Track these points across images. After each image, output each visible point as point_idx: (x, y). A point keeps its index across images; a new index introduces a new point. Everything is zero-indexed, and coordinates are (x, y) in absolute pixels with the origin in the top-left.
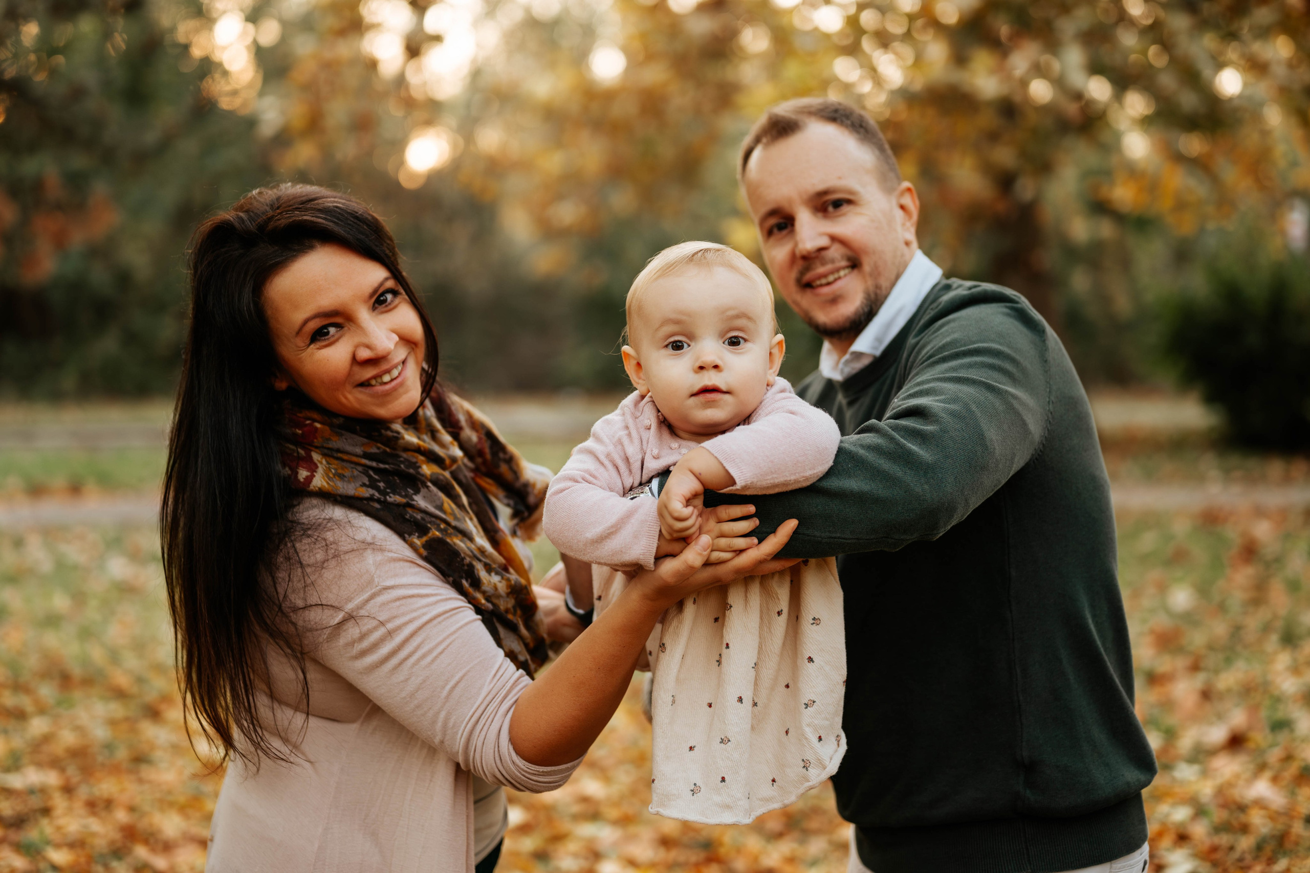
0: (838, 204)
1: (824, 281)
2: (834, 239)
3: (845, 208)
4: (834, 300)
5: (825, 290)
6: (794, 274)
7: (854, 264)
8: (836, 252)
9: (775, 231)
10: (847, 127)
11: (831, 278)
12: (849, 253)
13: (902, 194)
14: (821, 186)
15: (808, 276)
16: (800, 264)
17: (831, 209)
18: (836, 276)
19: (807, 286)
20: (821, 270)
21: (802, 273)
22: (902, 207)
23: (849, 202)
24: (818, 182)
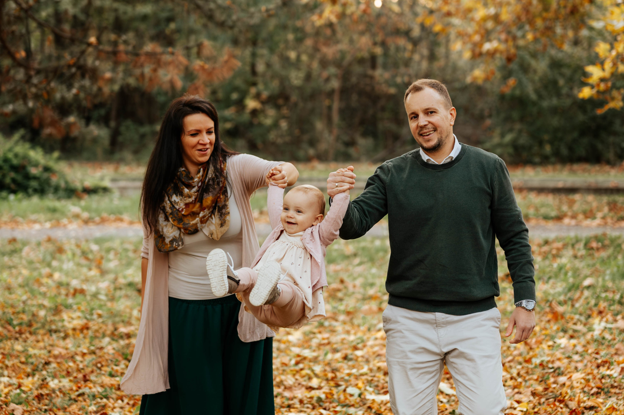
0: (432, 112)
1: (426, 134)
2: (429, 122)
3: (433, 114)
4: (429, 141)
5: (426, 137)
6: (417, 131)
7: (435, 129)
8: (430, 126)
9: (413, 118)
10: (436, 90)
11: (428, 134)
12: (434, 127)
13: (451, 110)
14: (427, 107)
15: (421, 132)
16: (419, 129)
17: (429, 114)
18: (429, 133)
19: (421, 135)
20: (425, 131)
21: (420, 131)
22: (451, 114)
23: (435, 112)
24: (426, 105)
